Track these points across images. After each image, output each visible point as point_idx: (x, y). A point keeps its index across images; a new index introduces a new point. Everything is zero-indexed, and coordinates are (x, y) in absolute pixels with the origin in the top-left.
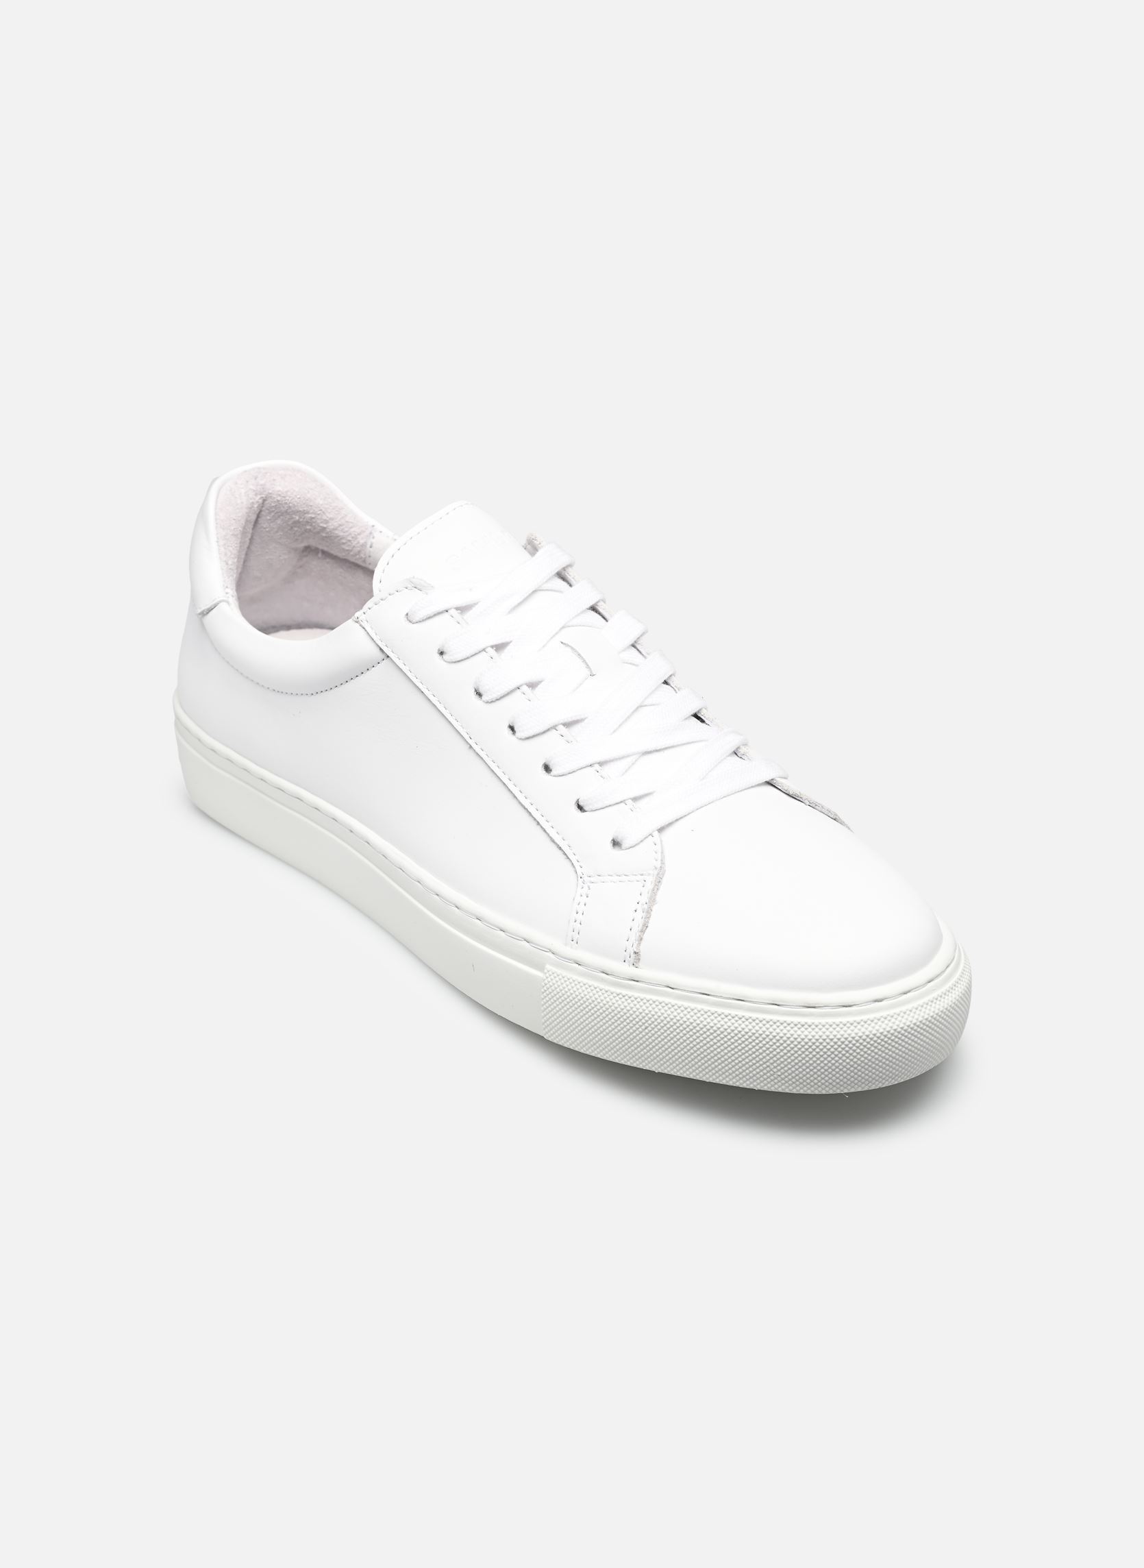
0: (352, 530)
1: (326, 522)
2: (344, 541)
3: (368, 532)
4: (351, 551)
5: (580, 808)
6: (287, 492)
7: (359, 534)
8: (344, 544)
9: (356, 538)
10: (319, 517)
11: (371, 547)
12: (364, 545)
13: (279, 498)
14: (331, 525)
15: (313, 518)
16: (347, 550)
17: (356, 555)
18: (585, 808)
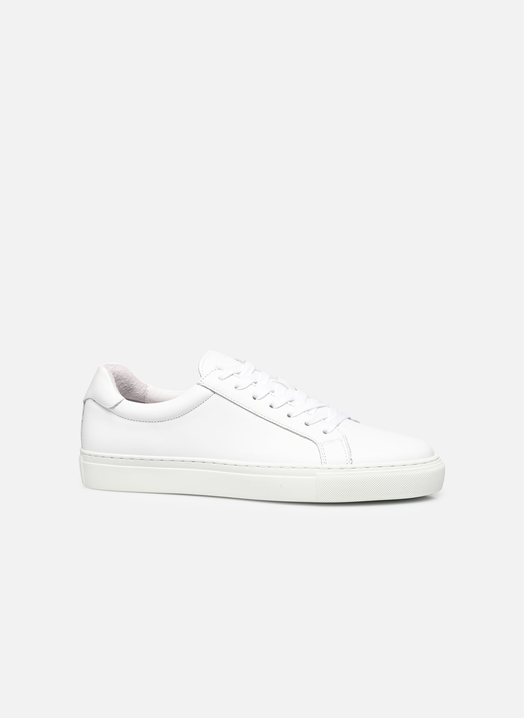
0: (140, 385)
1: (133, 382)
2: (138, 390)
3: (146, 385)
4: (139, 394)
5: (307, 425)
6: (120, 371)
7: (143, 387)
8: (137, 391)
9: (142, 388)
10: (131, 380)
11: (148, 391)
12: (145, 391)
13: (118, 373)
14: (134, 383)
15: (129, 381)
16: (138, 394)
17: (142, 395)
18: (308, 424)
